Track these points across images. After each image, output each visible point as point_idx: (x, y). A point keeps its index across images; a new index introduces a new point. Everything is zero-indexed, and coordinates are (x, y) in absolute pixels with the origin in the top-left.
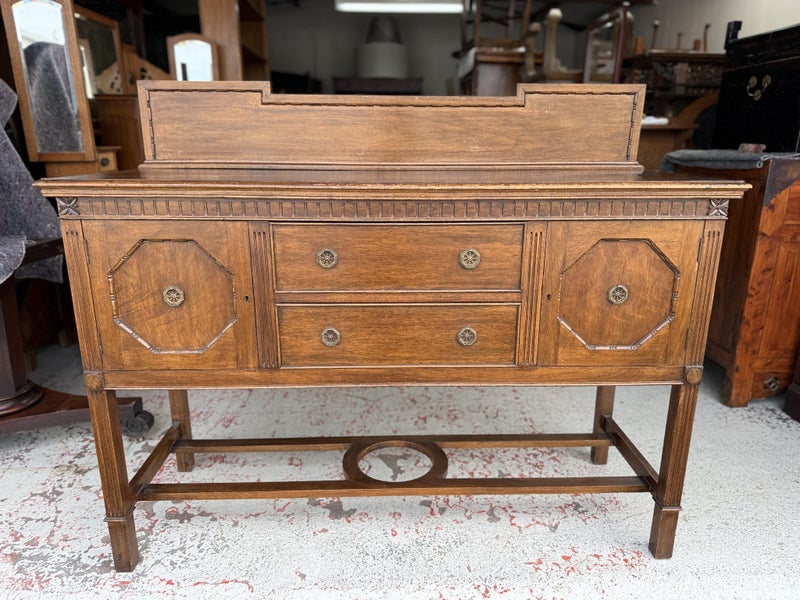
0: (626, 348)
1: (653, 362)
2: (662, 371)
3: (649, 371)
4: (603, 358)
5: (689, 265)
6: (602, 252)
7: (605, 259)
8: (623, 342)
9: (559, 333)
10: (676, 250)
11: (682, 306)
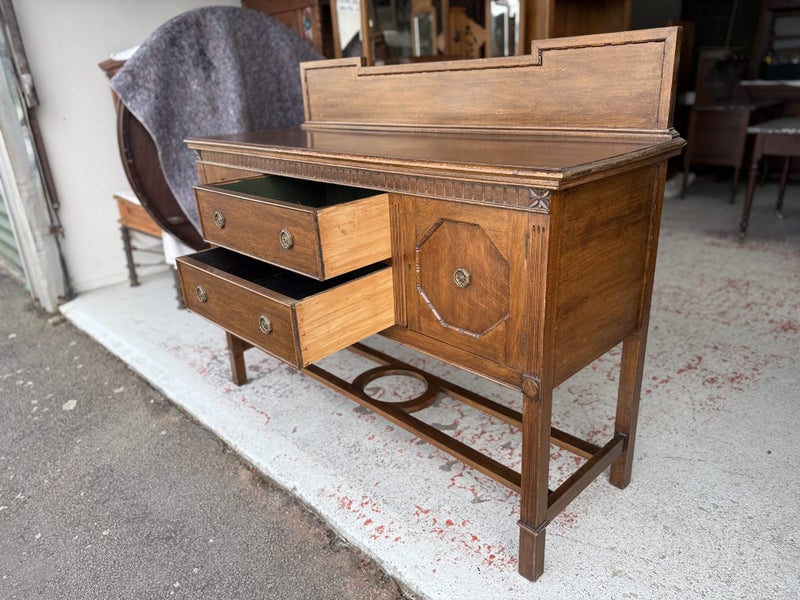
0: (470, 334)
1: (494, 358)
2: (503, 371)
3: (491, 365)
4: (453, 338)
5: (518, 260)
6: (446, 230)
7: (450, 238)
8: (472, 329)
9: (419, 303)
10: (504, 241)
11: (515, 305)
